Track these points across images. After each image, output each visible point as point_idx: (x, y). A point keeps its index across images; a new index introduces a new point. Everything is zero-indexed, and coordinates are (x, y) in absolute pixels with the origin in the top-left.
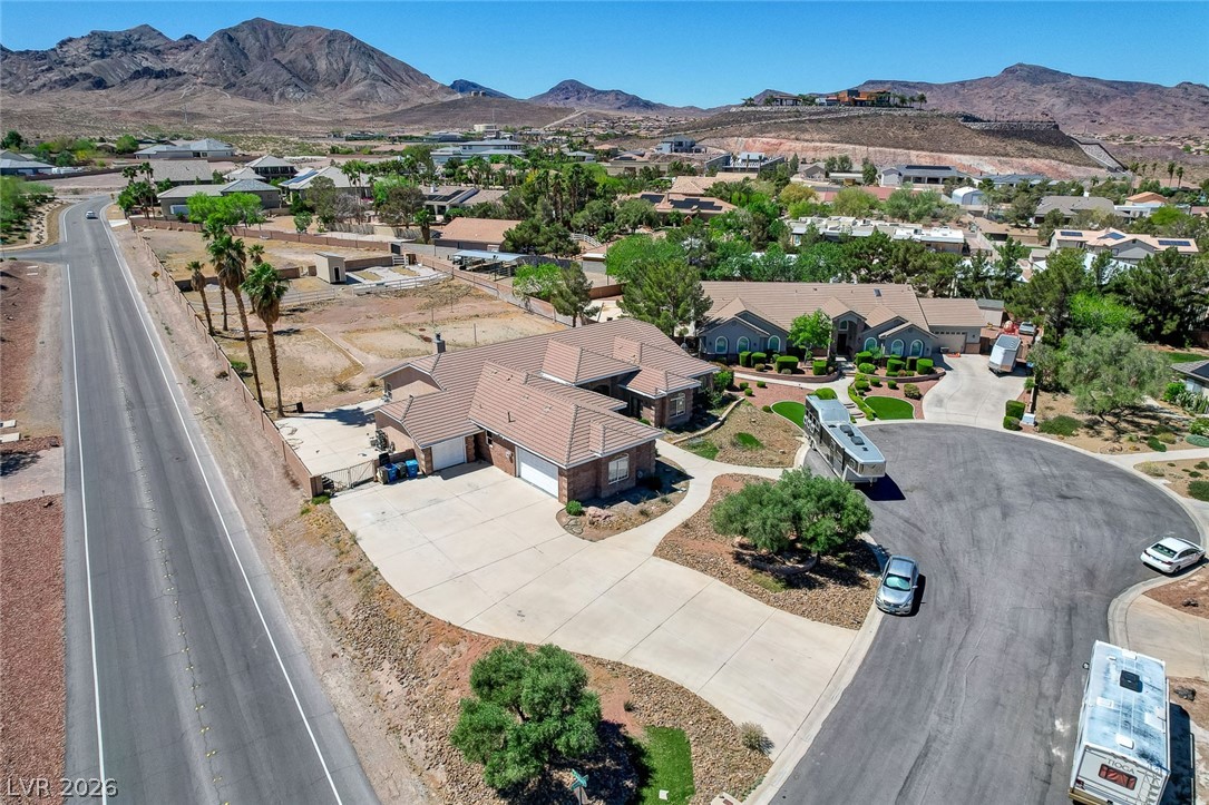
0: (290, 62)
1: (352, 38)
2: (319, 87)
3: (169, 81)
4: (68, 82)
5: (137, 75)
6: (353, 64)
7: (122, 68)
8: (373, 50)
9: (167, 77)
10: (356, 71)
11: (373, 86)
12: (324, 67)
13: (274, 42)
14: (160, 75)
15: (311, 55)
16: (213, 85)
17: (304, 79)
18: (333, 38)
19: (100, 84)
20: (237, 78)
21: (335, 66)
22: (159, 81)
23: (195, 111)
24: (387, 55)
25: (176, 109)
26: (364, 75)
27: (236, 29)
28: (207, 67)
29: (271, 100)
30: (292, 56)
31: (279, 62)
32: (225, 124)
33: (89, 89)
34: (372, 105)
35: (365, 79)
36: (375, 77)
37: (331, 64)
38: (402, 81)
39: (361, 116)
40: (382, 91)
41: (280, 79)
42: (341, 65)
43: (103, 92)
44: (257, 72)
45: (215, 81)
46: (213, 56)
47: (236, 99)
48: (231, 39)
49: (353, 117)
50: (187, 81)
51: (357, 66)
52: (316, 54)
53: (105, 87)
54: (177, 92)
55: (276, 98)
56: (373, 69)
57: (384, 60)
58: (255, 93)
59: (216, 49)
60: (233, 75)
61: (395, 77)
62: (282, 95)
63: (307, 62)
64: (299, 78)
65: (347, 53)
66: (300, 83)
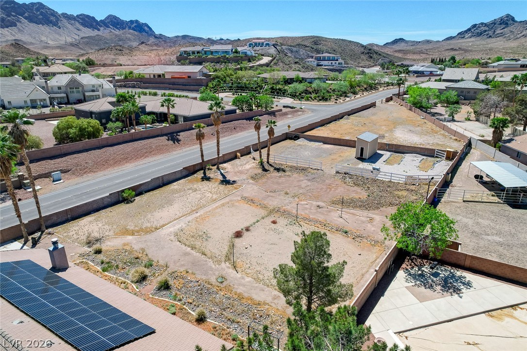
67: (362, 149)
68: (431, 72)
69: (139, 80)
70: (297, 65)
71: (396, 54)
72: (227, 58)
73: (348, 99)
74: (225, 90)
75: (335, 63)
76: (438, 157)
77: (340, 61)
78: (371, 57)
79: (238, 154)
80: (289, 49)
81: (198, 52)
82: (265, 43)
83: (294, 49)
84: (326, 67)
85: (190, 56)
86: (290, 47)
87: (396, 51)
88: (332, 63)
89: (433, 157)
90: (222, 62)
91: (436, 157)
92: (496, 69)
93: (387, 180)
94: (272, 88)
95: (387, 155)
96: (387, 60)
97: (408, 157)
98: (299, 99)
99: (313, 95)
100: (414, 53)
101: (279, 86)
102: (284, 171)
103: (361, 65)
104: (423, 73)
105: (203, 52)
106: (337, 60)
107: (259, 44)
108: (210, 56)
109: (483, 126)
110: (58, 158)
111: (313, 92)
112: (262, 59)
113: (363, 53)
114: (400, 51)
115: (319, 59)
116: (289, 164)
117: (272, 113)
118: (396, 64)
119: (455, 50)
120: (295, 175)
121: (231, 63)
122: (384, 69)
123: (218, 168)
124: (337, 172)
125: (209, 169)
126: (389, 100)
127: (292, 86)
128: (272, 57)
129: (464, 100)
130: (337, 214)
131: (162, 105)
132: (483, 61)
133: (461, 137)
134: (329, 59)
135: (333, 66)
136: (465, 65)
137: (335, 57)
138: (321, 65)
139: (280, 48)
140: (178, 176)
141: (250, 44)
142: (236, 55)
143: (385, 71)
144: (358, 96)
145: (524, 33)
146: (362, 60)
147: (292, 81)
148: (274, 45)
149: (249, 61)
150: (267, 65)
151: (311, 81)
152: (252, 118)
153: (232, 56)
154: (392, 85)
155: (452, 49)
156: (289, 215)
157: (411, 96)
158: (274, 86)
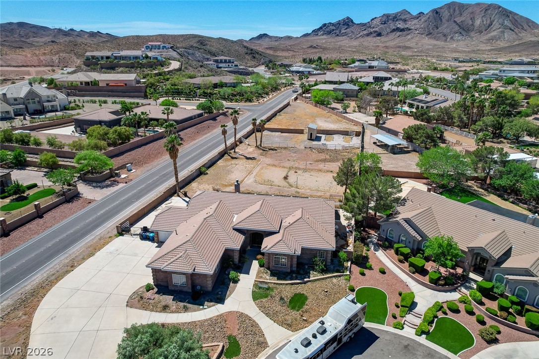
0: (462, 22)
1: (500, 7)
2: (472, 34)
3: (404, 33)
4: (368, 35)
5: (394, 30)
6: (496, 21)
7: (389, 28)
8: (511, 12)
9: (404, 31)
10: (496, 25)
11: (503, 32)
12: (479, 23)
13: (457, 12)
14: (402, 30)
15: (474, 18)
16: (422, 34)
17: (465, 30)
18: (489, 7)
19: (379, 35)
20: (434, 30)
21: (485, 23)
22: (401, 33)
23: (409, 46)
24: (518, 15)
25: (401, 44)
26: (500, 26)
27: (440, 8)
28: (422, 26)
29: (446, 40)
30: (464, 19)
31: (456, 22)
32: (415, 52)
33: (375, 37)
34: (499, 42)
35: (499, 28)
36: (506, 27)
37: (483, 21)
38: (523, 29)
40: (507, 34)
41: (453, 30)
42: (488, 22)
43: (379, 38)
44: (444, 28)
45: (424, 32)
46: (426, 21)
47: (429, 40)
48: (437, 13)
49: (484, 49)
50: (411, 32)
51: (498, 22)
52: (476, 17)
53: (381, 36)
54: (406, 37)
55: (448, 39)
56: (507, 23)
57: (516, 18)
58: (439, 37)
59: (429, 18)
60: (432, 29)
61: (519, 26)
62: (452, 38)
63: (470, 21)
64: (464, 30)
65: (493, 16)
66: (463, 32)
67: (311, 134)
68: (309, 72)
69: (72, 88)
70: (203, 68)
71: (268, 52)
72: (141, 63)
73: (265, 99)
74: (162, 95)
75: (232, 65)
76: (351, 135)
77: (236, 63)
78: (254, 58)
79: (238, 143)
80: (186, 52)
81: (108, 58)
82: (161, 46)
83: (190, 51)
84: (226, 69)
85: (99, 61)
86: (186, 50)
87: (267, 48)
88: (229, 66)
89: (348, 135)
90: (137, 67)
92: (354, 70)
93: (334, 149)
94: (204, 92)
95: (323, 136)
96: (267, 60)
97: (336, 137)
98: (230, 101)
99: (238, 97)
100: (283, 50)
101: (209, 91)
102: (276, 150)
103: (248, 65)
104: (304, 73)
105: (113, 57)
106: (233, 63)
107: (156, 46)
108: (122, 62)
109: (364, 115)
110: (121, 156)
111: (237, 95)
112: (171, 63)
113: (247, 53)
114: (270, 48)
115: (216, 61)
116: (274, 146)
117: (224, 114)
118: (278, 63)
119: (315, 47)
120: (284, 152)
121: (146, 68)
122: (270, 69)
123: (235, 152)
124: (305, 148)
125: (230, 153)
126: (296, 99)
127: (223, 91)
128: (179, 61)
129: (347, 97)
130: (321, 166)
131: (163, 113)
132: (342, 61)
133: (356, 123)
134: (225, 61)
135: (231, 68)
136: (330, 64)
137: (230, 60)
138: (220, 68)
139: (178, 51)
140: (217, 158)
141: (146, 47)
142: (149, 60)
143: (272, 70)
144: (271, 96)
145: (361, 34)
146: (248, 60)
147: (216, 86)
148: (172, 48)
149: (162, 66)
150: (180, 70)
151: (234, 85)
152: (214, 119)
153: (145, 61)
154: (289, 86)
155: (311, 47)
156: (299, 169)
157: (316, 97)
158: (206, 91)
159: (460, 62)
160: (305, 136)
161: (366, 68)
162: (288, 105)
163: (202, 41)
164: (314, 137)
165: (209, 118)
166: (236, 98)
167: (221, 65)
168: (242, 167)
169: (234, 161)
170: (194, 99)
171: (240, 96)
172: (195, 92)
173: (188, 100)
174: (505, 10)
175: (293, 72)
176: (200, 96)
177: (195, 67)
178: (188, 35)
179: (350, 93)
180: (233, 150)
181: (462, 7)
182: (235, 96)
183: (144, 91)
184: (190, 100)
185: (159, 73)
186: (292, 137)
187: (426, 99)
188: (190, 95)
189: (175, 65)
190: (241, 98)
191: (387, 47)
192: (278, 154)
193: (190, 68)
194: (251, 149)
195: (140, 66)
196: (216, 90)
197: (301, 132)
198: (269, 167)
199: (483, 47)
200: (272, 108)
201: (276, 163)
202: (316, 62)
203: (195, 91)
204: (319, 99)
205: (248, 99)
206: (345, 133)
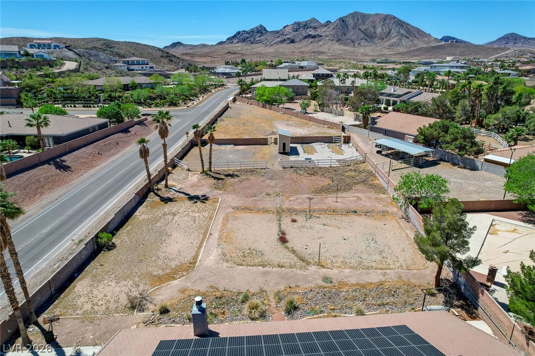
0: (365, 29)
1: (395, 18)
2: (376, 40)
4: (282, 42)
5: (306, 37)
6: (393, 29)
7: (301, 35)
8: (404, 23)
9: (316, 38)
10: (394, 33)
11: (400, 39)
12: (380, 31)
13: (360, 21)
14: (314, 37)
15: (375, 26)
16: (332, 40)
17: (370, 37)
18: (386, 18)
19: (293, 41)
20: (342, 37)
21: (384, 31)
22: (313, 39)
23: (323, 51)
24: (410, 25)
25: (316, 50)
26: (397, 34)
27: (346, 17)
28: (332, 33)
29: (354, 46)
30: (367, 27)
31: (361, 30)
32: (330, 56)
33: (289, 43)
34: (398, 48)
35: (397, 36)
36: (402, 35)
37: (383, 30)
38: (415, 37)
39: (392, 53)
40: (404, 42)
41: (359, 37)
42: (387, 30)
43: (293, 44)
44: (351, 34)
46: (334, 29)
47: (340, 46)
48: (343, 21)
49: (388, 53)
50: (323, 39)
51: (395, 30)
52: (377, 26)
53: (294, 43)
54: (318, 43)
55: (356, 45)
56: (402, 31)
57: (408, 27)
58: (348, 43)
59: (337, 26)
60: (341, 35)
61: (412, 35)
62: (359, 44)
63: (372, 29)
64: (368, 36)
65: (391, 25)
66: (368, 39)
67: (284, 144)
70: (109, 70)
71: (185, 57)
72: (18, 62)
73: (195, 102)
75: (146, 67)
76: (336, 142)
77: (151, 64)
78: (172, 61)
79: (170, 168)
80: (87, 53)
82: (52, 45)
83: (93, 52)
84: (139, 72)
86: (87, 51)
88: (142, 68)
89: (332, 143)
90: (12, 67)
91: (335, 142)
93: (328, 166)
94: (110, 96)
95: (299, 147)
96: (186, 63)
97: (316, 146)
98: (148, 106)
99: (158, 101)
100: (200, 57)
101: (117, 94)
102: (238, 176)
104: (231, 75)
106: (147, 64)
107: (44, 45)
111: (157, 97)
112: (65, 64)
113: (163, 57)
114: (187, 54)
115: (128, 63)
116: (232, 169)
117: (141, 123)
118: (199, 66)
119: (233, 53)
120: (252, 178)
121: (27, 69)
122: (191, 72)
123: (166, 186)
124: (284, 168)
125: (158, 190)
126: (234, 100)
127: (135, 93)
128: (76, 61)
129: (296, 95)
130: (330, 200)
131: (28, 125)
132: (268, 63)
133: (332, 125)
134: (138, 63)
135: (145, 70)
136: (256, 66)
137: (144, 61)
138: (133, 70)
139: (76, 51)
140: (134, 204)
141: (30, 45)
142: (30, 58)
143: (193, 73)
144: (201, 99)
145: (275, 41)
146: (165, 64)
147: (126, 88)
148: (66, 47)
149: (51, 67)
150: (77, 70)
151: (152, 86)
152: (126, 131)
153: (24, 59)
154: (219, 87)
155: (229, 52)
156: (296, 212)
157: (263, 95)
158: (113, 94)
159: (378, 63)
160: (275, 149)
161: (297, 68)
162: (227, 108)
163: (108, 45)
164: (288, 150)
165: (118, 130)
166: (156, 101)
167: (132, 67)
168: (186, 218)
169: (168, 208)
170: (96, 105)
171: (161, 99)
172: (97, 97)
173: (87, 107)
174: (400, 20)
175: (218, 74)
176: (104, 101)
177: (98, 68)
178: (91, 38)
179: (300, 90)
180: (164, 182)
181: (365, 17)
182: (155, 99)
183: (15, 95)
184: (90, 107)
185: (45, 74)
186: (253, 150)
187: (395, 93)
188: (90, 101)
189: (70, 65)
190: (162, 101)
191: (302, 52)
192: (246, 184)
193: (91, 69)
194: (194, 178)
195: (16, 65)
196: (127, 94)
197: (263, 142)
198: (239, 214)
199: (387, 52)
200: (207, 112)
201: (249, 202)
202: (240, 64)
203: (97, 95)
204: (268, 97)
205: (172, 103)
206: (329, 140)
